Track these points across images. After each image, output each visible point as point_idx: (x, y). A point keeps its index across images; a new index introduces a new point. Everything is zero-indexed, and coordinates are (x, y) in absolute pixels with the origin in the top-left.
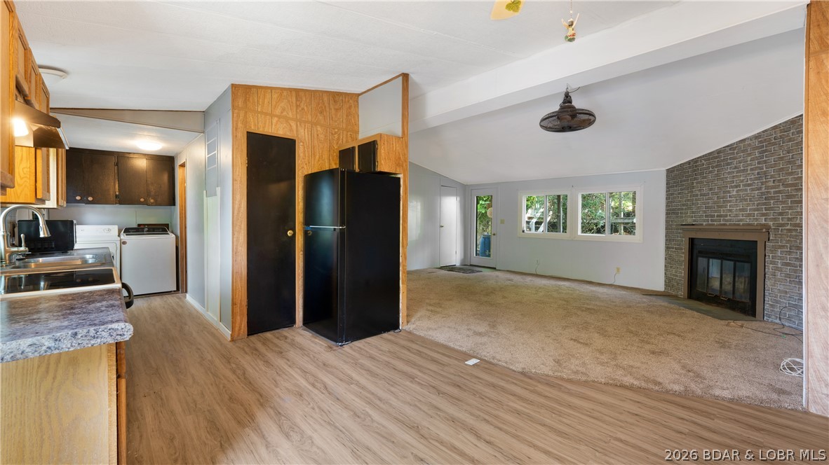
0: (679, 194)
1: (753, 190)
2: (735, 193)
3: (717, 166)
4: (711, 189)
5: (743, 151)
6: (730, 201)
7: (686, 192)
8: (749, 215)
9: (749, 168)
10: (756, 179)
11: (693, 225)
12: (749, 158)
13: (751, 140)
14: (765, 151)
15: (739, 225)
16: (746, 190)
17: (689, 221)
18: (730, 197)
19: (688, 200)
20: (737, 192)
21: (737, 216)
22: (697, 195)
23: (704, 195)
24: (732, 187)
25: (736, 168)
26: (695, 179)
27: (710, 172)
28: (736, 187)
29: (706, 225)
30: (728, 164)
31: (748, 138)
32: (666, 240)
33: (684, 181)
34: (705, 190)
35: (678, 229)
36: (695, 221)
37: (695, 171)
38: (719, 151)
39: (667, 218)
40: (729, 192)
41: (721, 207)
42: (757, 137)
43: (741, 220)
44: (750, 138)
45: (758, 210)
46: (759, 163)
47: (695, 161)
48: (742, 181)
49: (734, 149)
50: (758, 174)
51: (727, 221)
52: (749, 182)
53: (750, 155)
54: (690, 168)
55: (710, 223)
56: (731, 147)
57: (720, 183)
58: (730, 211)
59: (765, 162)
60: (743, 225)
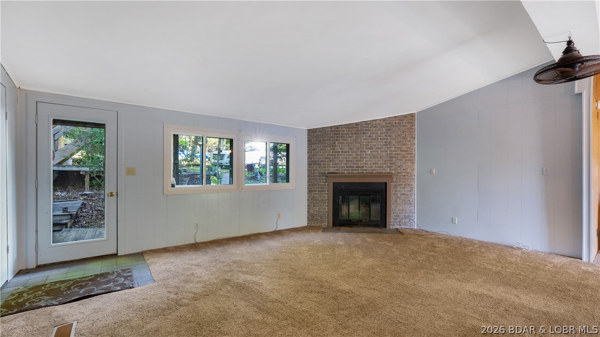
0: (321, 149)
1: (382, 152)
2: (369, 153)
3: (355, 134)
4: (351, 149)
5: (375, 127)
6: (366, 158)
7: (329, 149)
8: (380, 167)
9: (379, 138)
10: (384, 145)
11: (336, 173)
12: (379, 132)
13: (380, 121)
14: (389, 130)
15: (373, 173)
16: (378, 151)
17: (332, 170)
18: (366, 155)
19: (330, 155)
20: (371, 152)
21: (371, 167)
22: (339, 152)
23: (345, 152)
24: (367, 149)
25: (370, 136)
26: (337, 140)
27: (350, 137)
28: (371, 149)
29: (347, 173)
30: (364, 133)
31: (378, 120)
32: (309, 185)
33: (327, 140)
34: (346, 149)
35: (320, 176)
36: (337, 170)
37: (337, 134)
38: (357, 124)
39: (309, 167)
40: (365, 152)
41: (359, 161)
42: (384, 120)
43: (374, 170)
44: (380, 120)
45: (385, 164)
46: (386, 136)
47: (337, 127)
48: (375, 146)
49: (369, 124)
50: (385, 142)
51: (364, 170)
52: (380, 147)
53: (379, 130)
54: (332, 131)
55: (350, 171)
56: (366, 123)
57: (358, 145)
58: (366, 164)
59: (390, 136)
60: (376, 173)
